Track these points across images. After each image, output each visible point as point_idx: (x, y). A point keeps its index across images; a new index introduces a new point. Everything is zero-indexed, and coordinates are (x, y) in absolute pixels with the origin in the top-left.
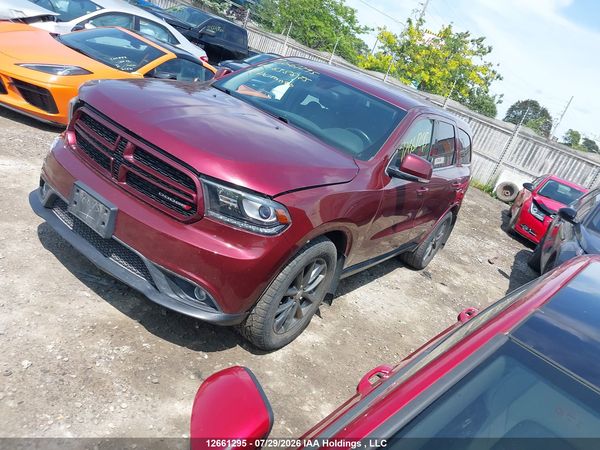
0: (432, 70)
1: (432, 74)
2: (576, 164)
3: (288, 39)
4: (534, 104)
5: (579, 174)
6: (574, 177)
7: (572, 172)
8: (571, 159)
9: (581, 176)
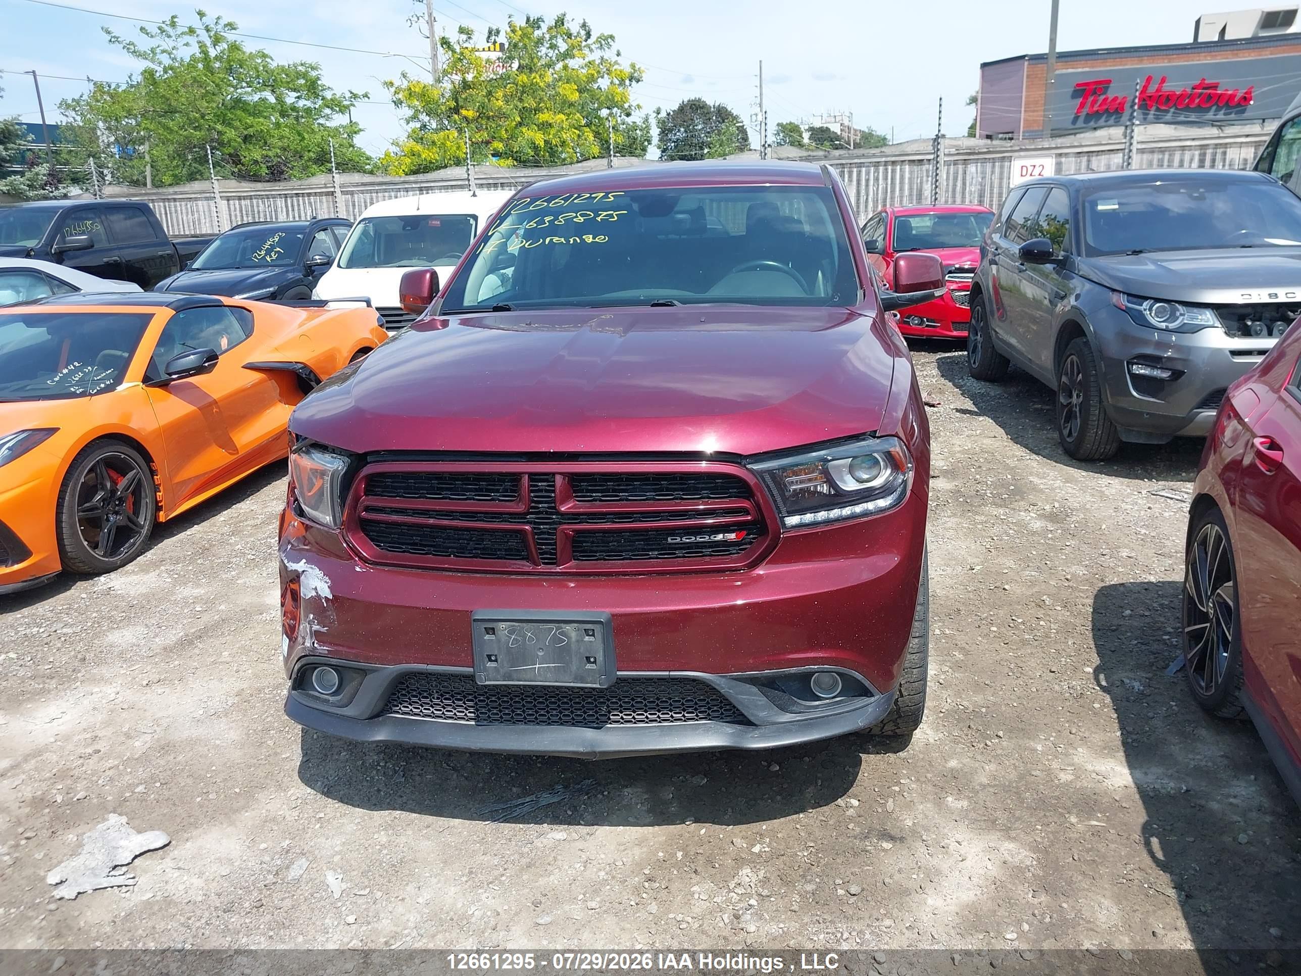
0: (543, 117)
1: (545, 126)
2: (893, 171)
3: (217, 185)
4: (694, 108)
5: (906, 187)
6: (901, 197)
7: (893, 191)
8: (881, 169)
9: (911, 189)
